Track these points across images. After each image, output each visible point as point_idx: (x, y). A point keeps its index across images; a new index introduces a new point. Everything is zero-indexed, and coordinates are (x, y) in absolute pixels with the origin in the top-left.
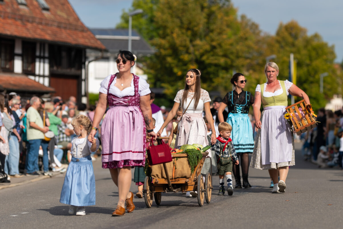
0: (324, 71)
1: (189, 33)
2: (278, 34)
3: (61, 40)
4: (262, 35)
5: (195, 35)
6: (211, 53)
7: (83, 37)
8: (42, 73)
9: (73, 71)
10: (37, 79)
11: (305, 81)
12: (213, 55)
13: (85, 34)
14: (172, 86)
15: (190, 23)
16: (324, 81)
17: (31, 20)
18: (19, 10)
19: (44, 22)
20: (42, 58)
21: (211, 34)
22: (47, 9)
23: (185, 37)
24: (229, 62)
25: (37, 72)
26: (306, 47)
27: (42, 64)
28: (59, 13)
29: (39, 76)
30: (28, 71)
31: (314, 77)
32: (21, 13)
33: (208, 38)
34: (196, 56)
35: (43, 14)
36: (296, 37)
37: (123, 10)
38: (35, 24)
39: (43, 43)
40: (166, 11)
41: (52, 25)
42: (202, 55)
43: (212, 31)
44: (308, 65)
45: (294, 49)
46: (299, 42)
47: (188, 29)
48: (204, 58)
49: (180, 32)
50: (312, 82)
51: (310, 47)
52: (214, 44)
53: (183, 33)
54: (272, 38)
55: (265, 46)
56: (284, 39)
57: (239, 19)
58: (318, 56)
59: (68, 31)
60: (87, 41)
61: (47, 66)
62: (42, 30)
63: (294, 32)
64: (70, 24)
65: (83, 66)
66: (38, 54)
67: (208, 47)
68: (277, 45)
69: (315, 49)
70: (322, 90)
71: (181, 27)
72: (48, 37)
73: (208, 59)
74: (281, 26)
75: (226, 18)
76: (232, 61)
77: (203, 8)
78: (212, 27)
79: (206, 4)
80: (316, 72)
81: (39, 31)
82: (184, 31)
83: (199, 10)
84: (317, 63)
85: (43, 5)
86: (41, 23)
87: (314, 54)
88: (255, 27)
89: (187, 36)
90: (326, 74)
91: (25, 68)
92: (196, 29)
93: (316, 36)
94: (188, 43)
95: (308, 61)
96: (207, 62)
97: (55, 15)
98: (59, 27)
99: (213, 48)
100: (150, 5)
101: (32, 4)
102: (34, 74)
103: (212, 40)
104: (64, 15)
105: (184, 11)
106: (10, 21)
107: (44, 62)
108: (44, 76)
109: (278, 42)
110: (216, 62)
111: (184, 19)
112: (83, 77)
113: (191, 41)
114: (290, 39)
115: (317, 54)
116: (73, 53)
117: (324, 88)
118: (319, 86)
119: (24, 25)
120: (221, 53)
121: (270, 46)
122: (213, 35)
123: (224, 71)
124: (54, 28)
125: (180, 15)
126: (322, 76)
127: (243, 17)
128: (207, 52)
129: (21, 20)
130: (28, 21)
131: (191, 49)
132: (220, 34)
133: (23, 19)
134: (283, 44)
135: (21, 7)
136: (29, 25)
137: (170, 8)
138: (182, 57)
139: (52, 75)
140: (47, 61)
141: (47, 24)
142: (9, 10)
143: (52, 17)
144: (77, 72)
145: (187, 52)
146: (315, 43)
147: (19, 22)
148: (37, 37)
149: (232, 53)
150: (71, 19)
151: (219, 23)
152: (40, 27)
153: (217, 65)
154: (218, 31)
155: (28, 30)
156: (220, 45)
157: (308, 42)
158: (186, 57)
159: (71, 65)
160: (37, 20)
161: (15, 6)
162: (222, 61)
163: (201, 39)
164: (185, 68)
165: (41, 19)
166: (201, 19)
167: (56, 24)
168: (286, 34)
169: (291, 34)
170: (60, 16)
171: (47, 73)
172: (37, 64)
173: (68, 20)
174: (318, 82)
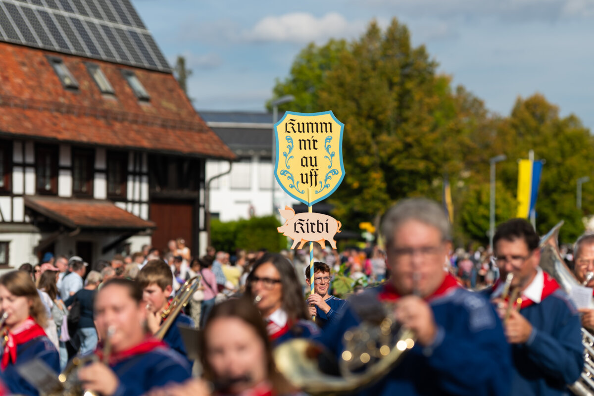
0: (584, 173)
1: (371, 123)
2: (514, 114)
3: (167, 147)
4: (489, 116)
5: (380, 126)
6: (405, 154)
7: (202, 141)
8: (137, 198)
9: (186, 193)
10: (130, 207)
11: (554, 190)
12: (407, 158)
13: (204, 136)
14: (345, 203)
15: (372, 108)
16: (583, 190)
17: (120, 117)
18: (102, 102)
19: (140, 120)
20: (137, 175)
21: (404, 125)
22: (145, 99)
23: (364, 130)
24: (432, 167)
25: (130, 196)
26: (556, 135)
27: (137, 185)
28: (165, 103)
29: (133, 202)
30: (117, 195)
31: (568, 183)
32: (106, 106)
33: (400, 132)
34: (381, 158)
35: (139, 107)
36: (541, 119)
37: (277, 80)
38: (126, 124)
39: (139, 152)
40: (335, 89)
41: (152, 124)
42: (390, 157)
43: (405, 120)
44: (559, 165)
45: (538, 139)
46: (547, 129)
47: (369, 117)
48: (394, 161)
49: (356, 123)
50: (565, 192)
51: (561, 137)
52: (409, 139)
53: (361, 124)
54: (505, 122)
55: (493, 134)
56: (523, 122)
57: (454, 93)
58: (574, 150)
59: (178, 133)
60: (207, 146)
61: (145, 187)
62: (138, 132)
63: (538, 112)
64: (182, 121)
65: (201, 185)
66: (131, 168)
67: (399, 145)
68: (513, 132)
69: (569, 140)
70: (579, 202)
71: (358, 114)
72: (146, 144)
73: (399, 162)
74: (519, 103)
75: (427, 100)
76: (438, 166)
77: (391, 85)
78: (407, 113)
79: (396, 79)
80: (571, 175)
81: (132, 135)
82: (363, 120)
83: (386, 89)
84: (573, 162)
85: (139, 92)
86: (135, 122)
87: (567, 147)
88: (478, 104)
89: (368, 128)
90: (586, 179)
91: (111, 191)
92: (381, 117)
93: (572, 119)
94: (369, 138)
95: (559, 159)
96: (399, 167)
97: (158, 107)
98: (164, 126)
99: (408, 146)
100: (318, 72)
101: (123, 92)
102: (125, 200)
103: (407, 134)
104: (172, 107)
105: (362, 90)
106: (87, 120)
107: (141, 182)
108: (140, 202)
109: (514, 126)
110: (412, 167)
111: (364, 102)
112: (202, 201)
113: (374, 136)
114: (533, 123)
115: (573, 147)
116: (186, 166)
117: (583, 199)
118: (576, 197)
119: (110, 126)
120: (419, 154)
121: (502, 133)
122: (408, 127)
123: (425, 182)
124: (157, 128)
125: (356, 96)
126: (580, 181)
127: (460, 89)
128: (397, 152)
129: (105, 117)
130: (116, 119)
131: (374, 148)
132: (418, 124)
133: (108, 116)
134: (522, 130)
135: (106, 97)
136: (117, 126)
137: (341, 85)
138: (359, 160)
139: (153, 200)
140: (145, 179)
141: (145, 123)
142: (86, 103)
143: (154, 110)
144: (192, 194)
145: (368, 152)
146: (570, 130)
147: (102, 122)
148: (129, 143)
149: (436, 154)
150: (184, 113)
151: (416, 107)
152: (135, 127)
153: (413, 173)
154: (416, 120)
155: (115, 133)
156: (418, 142)
157: (559, 128)
158: (366, 161)
159: (182, 185)
160: (130, 118)
161: (97, 96)
162: (421, 166)
163: (389, 133)
164: (364, 176)
165: (136, 115)
166: (390, 102)
167: (159, 122)
168: (527, 115)
169: (533, 114)
170: (166, 109)
171: (145, 197)
172: (130, 185)
173: (178, 114)
174: (573, 191)
